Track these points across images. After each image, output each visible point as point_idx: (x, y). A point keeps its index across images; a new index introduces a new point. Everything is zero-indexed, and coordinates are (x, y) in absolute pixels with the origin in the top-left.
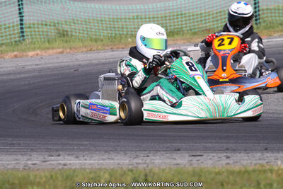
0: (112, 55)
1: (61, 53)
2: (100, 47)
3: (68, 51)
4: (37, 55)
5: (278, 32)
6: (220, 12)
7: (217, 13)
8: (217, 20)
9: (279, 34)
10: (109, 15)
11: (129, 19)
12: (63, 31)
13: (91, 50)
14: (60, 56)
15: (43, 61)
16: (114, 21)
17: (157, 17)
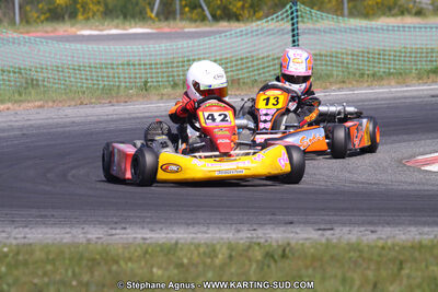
0: (114, 110)
1: (40, 107)
2: (93, 100)
3: (50, 104)
4: (8, 109)
5: (336, 83)
6: (247, 58)
7: (242, 59)
8: (248, 67)
9: (338, 86)
10: (95, 59)
11: (123, 65)
12: (32, 80)
13: (82, 103)
14: (40, 110)
15: (19, 118)
16: (101, 68)
17: (156, 64)
